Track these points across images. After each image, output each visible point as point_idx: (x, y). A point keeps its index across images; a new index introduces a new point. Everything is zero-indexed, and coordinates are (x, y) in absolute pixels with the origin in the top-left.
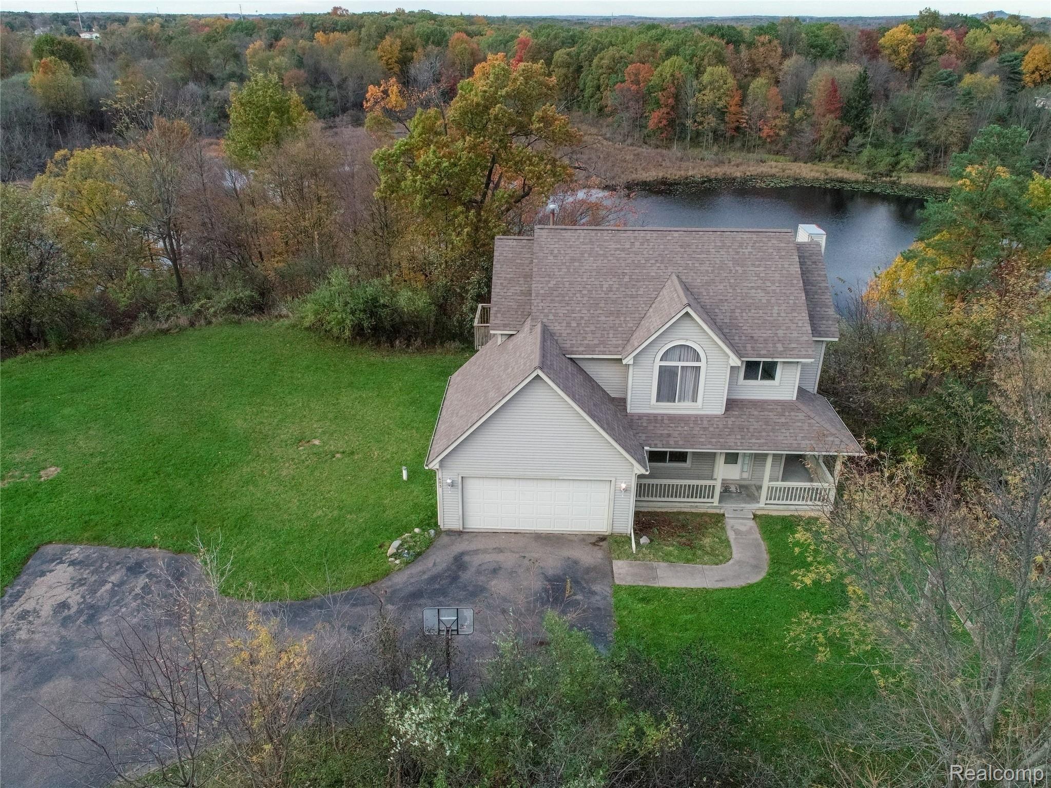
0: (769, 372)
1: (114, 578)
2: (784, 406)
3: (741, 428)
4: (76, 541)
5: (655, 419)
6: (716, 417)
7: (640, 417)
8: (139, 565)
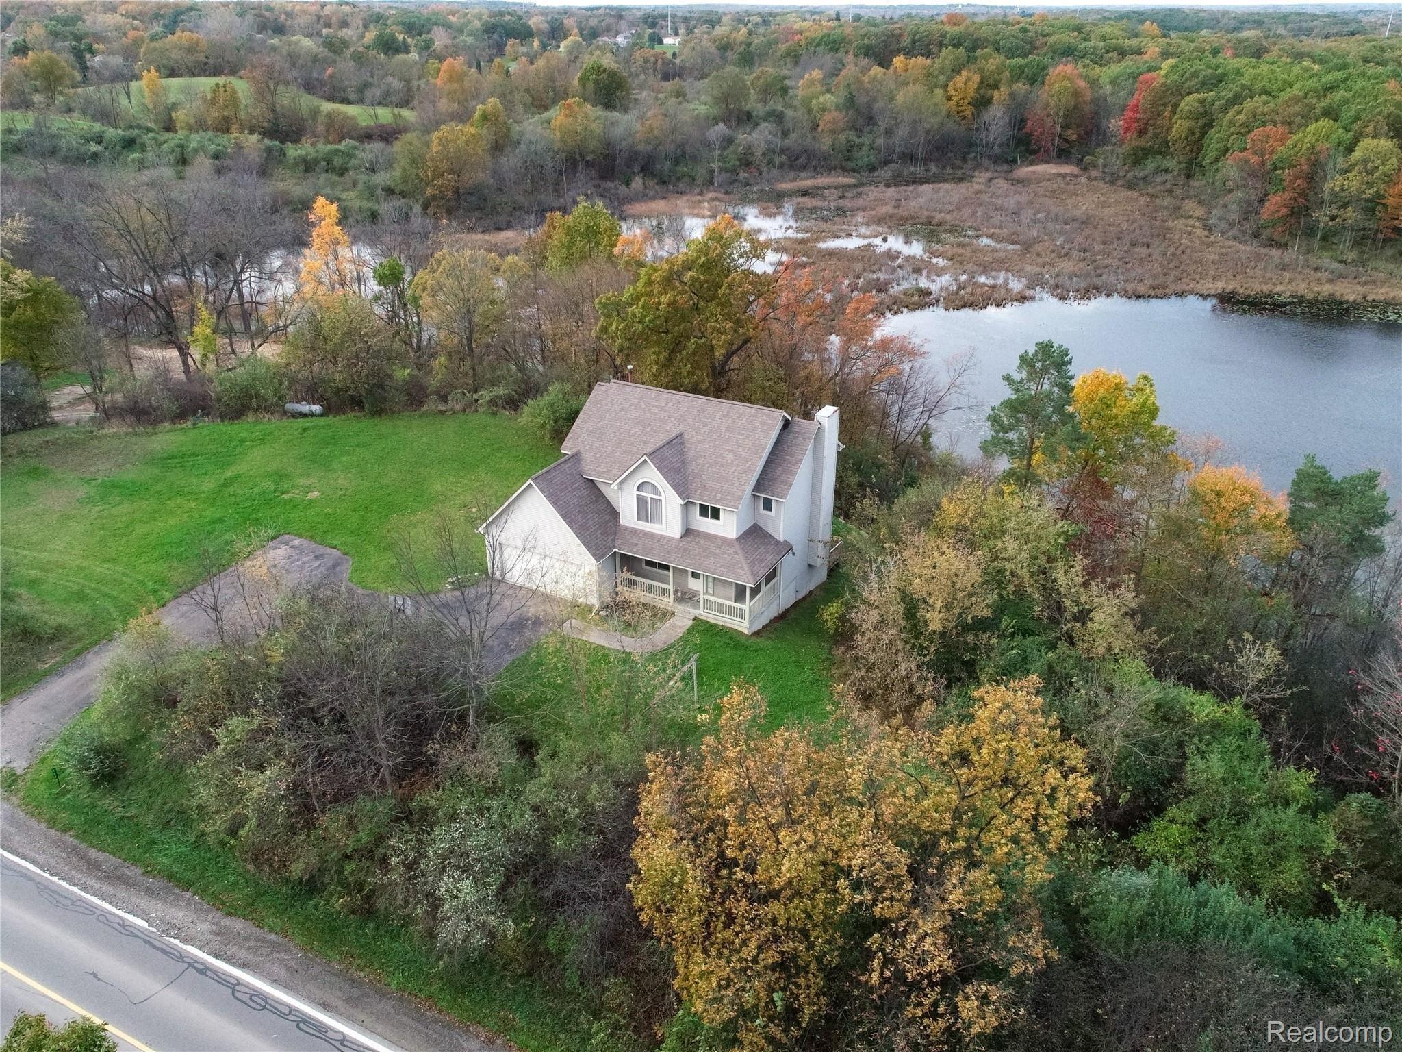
0: (715, 514)
1: (305, 559)
2: (726, 542)
3: (685, 550)
4: (300, 536)
5: (634, 532)
6: (674, 539)
7: (627, 528)
8: (322, 556)
